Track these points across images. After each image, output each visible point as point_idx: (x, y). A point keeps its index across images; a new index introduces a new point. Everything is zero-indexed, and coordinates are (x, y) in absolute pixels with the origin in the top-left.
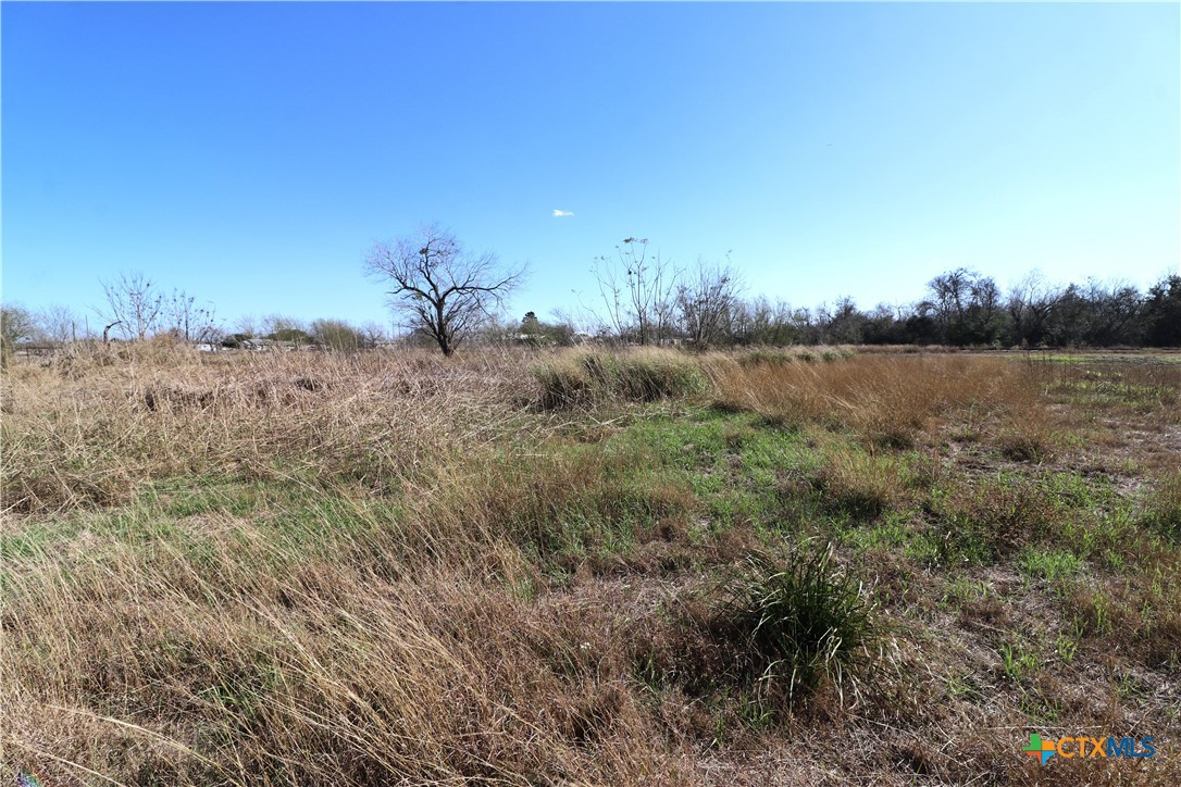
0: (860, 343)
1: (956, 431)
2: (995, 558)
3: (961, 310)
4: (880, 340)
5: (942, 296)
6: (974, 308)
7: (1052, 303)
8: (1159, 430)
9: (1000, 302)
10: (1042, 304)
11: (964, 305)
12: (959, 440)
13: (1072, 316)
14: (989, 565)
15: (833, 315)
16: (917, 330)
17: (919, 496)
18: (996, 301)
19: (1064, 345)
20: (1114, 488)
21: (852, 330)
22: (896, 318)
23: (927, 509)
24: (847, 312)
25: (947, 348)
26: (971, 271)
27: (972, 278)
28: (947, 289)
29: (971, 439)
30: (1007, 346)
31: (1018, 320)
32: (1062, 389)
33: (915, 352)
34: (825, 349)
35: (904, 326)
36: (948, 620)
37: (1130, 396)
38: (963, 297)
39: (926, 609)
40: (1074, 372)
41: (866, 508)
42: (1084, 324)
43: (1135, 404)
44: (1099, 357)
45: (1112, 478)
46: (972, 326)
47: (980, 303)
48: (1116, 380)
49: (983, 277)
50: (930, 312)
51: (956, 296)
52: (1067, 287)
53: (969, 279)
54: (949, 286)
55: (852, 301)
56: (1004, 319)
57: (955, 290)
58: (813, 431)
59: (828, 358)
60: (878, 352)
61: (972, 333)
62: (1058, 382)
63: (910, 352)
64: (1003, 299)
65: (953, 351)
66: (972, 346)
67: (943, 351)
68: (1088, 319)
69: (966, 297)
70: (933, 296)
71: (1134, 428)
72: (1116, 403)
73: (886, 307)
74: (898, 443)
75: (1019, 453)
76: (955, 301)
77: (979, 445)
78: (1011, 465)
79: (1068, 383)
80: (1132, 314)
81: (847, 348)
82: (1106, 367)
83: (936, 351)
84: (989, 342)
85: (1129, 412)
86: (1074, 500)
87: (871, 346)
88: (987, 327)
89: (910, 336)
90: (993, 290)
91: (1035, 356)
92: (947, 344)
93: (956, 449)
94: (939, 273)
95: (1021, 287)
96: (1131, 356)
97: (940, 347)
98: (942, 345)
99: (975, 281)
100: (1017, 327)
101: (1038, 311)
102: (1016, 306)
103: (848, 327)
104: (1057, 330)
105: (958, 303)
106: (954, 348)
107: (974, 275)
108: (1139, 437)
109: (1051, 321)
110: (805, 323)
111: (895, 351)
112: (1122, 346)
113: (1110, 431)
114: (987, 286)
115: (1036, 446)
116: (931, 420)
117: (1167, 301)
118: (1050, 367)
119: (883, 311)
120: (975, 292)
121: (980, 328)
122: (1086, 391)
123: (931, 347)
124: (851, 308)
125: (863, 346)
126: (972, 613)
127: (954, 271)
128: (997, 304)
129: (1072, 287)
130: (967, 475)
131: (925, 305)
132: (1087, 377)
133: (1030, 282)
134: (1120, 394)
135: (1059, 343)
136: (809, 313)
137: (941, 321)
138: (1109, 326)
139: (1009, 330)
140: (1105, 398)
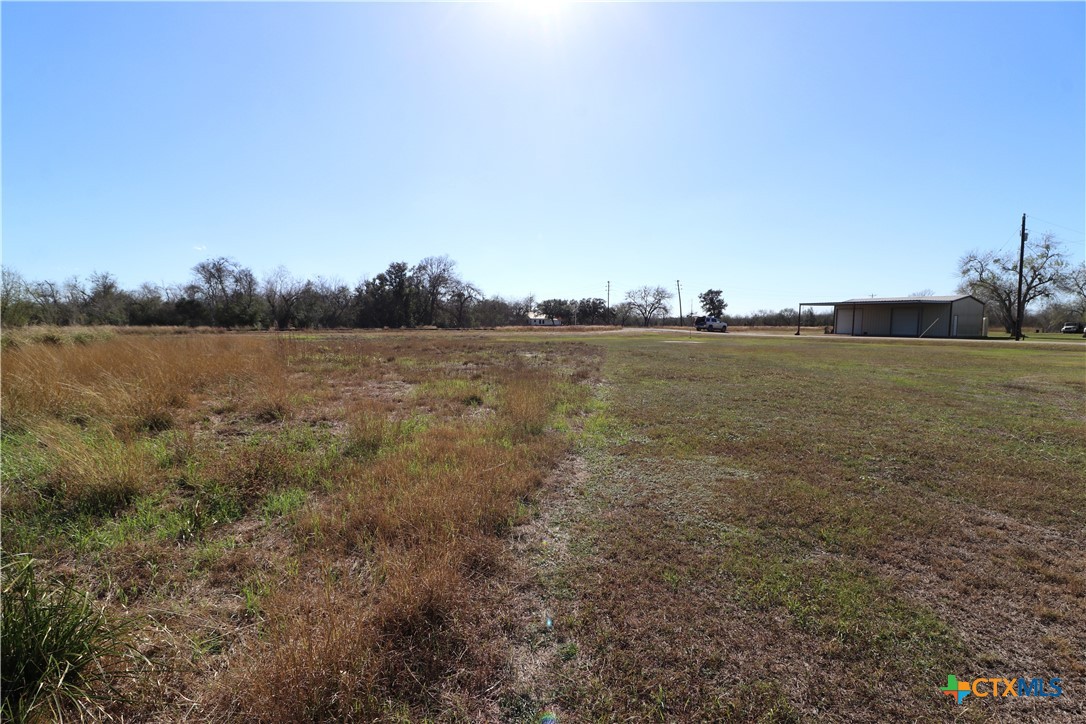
0: (125, 324)
1: (217, 404)
2: (244, 511)
3: (226, 295)
4: (148, 321)
5: (208, 281)
6: (237, 295)
7: (297, 294)
8: (360, 385)
9: (259, 290)
10: (289, 294)
11: (229, 292)
12: (219, 412)
13: (311, 305)
14: (238, 519)
15: (89, 292)
16: (186, 312)
17: (174, 474)
18: (255, 289)
19: (308, 327)
20: (331, 430)
21: (115, 309)
22: (164, 299)
23: (183, 484)
24: (106, 291)
25: (214, 329)
26: (232, 261)
27: (234, 268)
28: (212, 275)
29: (230, 410)
30: (266, 327)
31: (273, 306)
32: (304, 361)
33: (185, 332)
34: (77, 330)
35: (173, 308)
36: (198, 587)
37: (346, 363)
38: (227, 283)
39: (176, 584)
40: (312, 348)
41: (111, 501)
42: (318, 313)
43: (347, 368)
44: (329, 335)
45: (330, 423)
46: (237, 310)
47: (242, 290)
48: (337, 352)
49: (243, 268)
50: (198, 296)
51: (221, 282)
52: (305, 282)
53: (231, 268)
54: (214, 272)
55: (111, 279)
56: (262, 304)
57: (220, 277)
58: (49, 427)
59: (79, 340)
60: (146, 333)
61: (238, 316)
62: (301, 355)
63: (180, 333)
64: (261, 288)
65: (221, 332)
66: (237, 327)
67: (212, 332)
68: (321, 307)
69: (230, 285)
70: (199, 280)
71: (346, 385)
72: (336, 368)
73: (152, 288)
74: (157, 425)
75: (268, 416)
76: (220, 287)
77: (237, 413)
78: (263, 426)
79: (306, 356)
80: (347, 304)
81: (108, 329)
82: (331, 343)
83: (204, 332)
84: (252, 325)
85: (343, 375)
86: (303, 446)
87: (137, 328)
88: (250, 311)
89: (180, 317)
90: (252, 280)
91: (285, 335)
92: (216, 325)
93: (216, 420)
94: (203, 260)
95: (273, 279)
96: (347, 335)
97: (209, 328)
98: (211, 326)
99: (236, 270)
100: (273, 312)
101: (287, 299)
102: (270, 295)
103: (109, 307)
104: (301, 315)
105: (223, 289)
106: (222, 328)
107: (235, 265)
108: (348, 391)
109: (297, 308)
110: (51, 300)
111: (165, 333)
112: (342, 327)
113: (332, 389)
114: (246, 275)
115: (279, 409)
116: (193, 397)
117: (366, 298)
118: (293, 344)
119: (150, 291)
120: (237, 280)
121: (244, 311)
122: (319, 362)
123: (201, 328)
124: (112, 286)
125: (128, 327)
126: (220, 569)
127: (216, 259)
128: (256, 293)
129: (309, 283)
130: (224, 443)
131: (193, 289)
132: (319, 351)
133: (280, 274)
134: (340, 362)
135: (302, 325)
136: (55, 288)
137: (209, 304)
138: (334, 313)
139: (267, 315)
140: (330, 365)
